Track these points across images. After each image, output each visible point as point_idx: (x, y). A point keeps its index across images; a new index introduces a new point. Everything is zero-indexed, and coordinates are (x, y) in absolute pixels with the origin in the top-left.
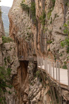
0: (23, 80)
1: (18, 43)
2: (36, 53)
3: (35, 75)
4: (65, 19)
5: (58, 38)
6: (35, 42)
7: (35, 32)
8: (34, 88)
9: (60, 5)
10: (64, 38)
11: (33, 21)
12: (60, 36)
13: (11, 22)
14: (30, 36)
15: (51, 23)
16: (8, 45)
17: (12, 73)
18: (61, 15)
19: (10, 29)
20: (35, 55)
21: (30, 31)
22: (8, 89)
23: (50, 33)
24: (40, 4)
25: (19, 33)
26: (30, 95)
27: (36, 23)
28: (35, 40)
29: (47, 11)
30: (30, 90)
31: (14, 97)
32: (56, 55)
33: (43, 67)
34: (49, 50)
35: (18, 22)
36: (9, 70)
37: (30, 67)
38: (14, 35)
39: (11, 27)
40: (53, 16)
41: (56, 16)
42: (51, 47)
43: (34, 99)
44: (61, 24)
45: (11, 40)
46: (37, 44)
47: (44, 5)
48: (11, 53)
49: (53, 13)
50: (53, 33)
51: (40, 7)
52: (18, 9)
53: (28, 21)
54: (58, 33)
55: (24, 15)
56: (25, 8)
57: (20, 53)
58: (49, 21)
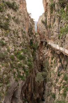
0: (41, 48)
1: (40, 35)
3: (45, 47)
4: (59, 26)
5: (55, 33)
6: (46, 35)
7: (46, 31)
8: (45, 51)
9: (57, 21)
10: (57, 33)
12: (56, 33)
13: (37, 27)
14: (44, 33)
15: (53, 28)
16: (37, 36)
17: (38, 45)
18: (57, 25)
19: (37, 30)
20: (46, 40)
21: (44, 31)
22: (36, 51)
23: (53, 32)
24: (49, 21)
25: (40, 31)
26: (43, 53)
27: (47, 28)
28: (46, 34)
29: (51, 23)
30: (43, 51)
32: (54, 40)
33: (50, 44)
34: (52, 38)
35: (40, 27)
36: (37, 44)
37: (44, 44)
38: (38, 32)
39: (37, 29)
40: (54, 25)
41: (55, 25)
43: (45, 55)
44: (57, 28)
45: (38, 34)
46: (47, 35)
47: (50, 21)
48: (38, 38)
50: (54, 32)
51: (48, 22)
52: (40, 22)
53: (44, 27)
54: (56, 32)
55: (42, 25)
56: (43, 22)
57: (41, 39)
58: (53, 27)
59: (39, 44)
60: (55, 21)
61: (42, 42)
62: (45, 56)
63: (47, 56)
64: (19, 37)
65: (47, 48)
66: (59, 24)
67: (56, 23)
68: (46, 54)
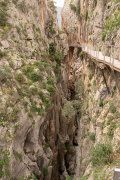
0: (70, 59)
1: (68, 34)
2: (79, 41)
3: (78, 56)
4: (103, 16)
5: (97, 30)
6: (79, 34)
7: (79, 26)
8: (77, 64)
9: (100, 5)
10: (100, 30)
11: (79, 18)
12: (98, 29)
13: (63, 19)
14: (76, 29)
15: (93, 19)
16: (62, 36)
17: (65, 54)
18: (100, 13)
19: (62, 25)
20: (79, 43)
21: (76, 26)
22: (62, 64)
23: (92, 27)
24: (84, 4)
25: (68, 27)
26: (74, 69)
27: (80, 20)
28: (79, 32)
29: (90, 9)
30: (74, 65)
31: (66, 69)
32: (94, 42)
33: (86, 50)
34: (90, 39)
35: (68, 19)
36: (63, 52)
37: (75, 51)
38: (65, 29)
39: (62, 23)
40: (94, 14)
41: (97, 14)
42: (92, 37)
43: (77, 71)
44: (99, 20)
45: (63, 33)
46: (80, 35)
47: (88, 5)
48: (64, 41)
49: (95, 12)
50: (93, 27)
51: (84, 7)
52: (68, 8)
53: (74, 18)
54: (97, 27)
55: (72, 13)
56: (73, 8)
57: (69, 41)
58: (92, 18)
59: (66, 52)
60: (96, 4)
61: (72, 49)
62: (77, 73)
63: (80, 73)
64: (28, 40)
65: (82, 59)
66: (103, 11)
67: (99, 9)
68: (80, 70)
